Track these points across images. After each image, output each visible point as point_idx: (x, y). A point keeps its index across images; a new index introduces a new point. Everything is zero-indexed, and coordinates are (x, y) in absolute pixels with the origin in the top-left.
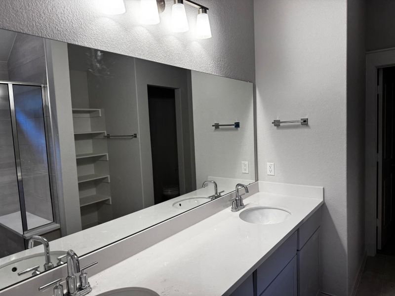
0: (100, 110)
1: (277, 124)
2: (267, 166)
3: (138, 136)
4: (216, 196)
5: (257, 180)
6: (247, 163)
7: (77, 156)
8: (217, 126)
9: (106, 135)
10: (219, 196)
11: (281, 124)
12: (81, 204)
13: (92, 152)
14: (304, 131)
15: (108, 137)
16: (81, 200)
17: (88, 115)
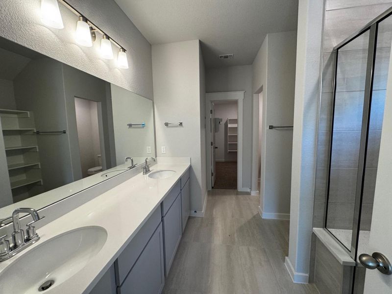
0: (28, 112)
1: (167, 124)
2: (162, 149)
3: (67, 132)
4: (133, 167)
5: (156, 157)
6: (150, 147)
7: (6, 148)
8: (130, 125)
9: (35, 131)
10: (135, 167)
11: (169, 125)
12: (11, 187)
13: (20, 145)
14: (180, 128)
15: (38, 133)
16: (12, 184)
17: (16, 116)
